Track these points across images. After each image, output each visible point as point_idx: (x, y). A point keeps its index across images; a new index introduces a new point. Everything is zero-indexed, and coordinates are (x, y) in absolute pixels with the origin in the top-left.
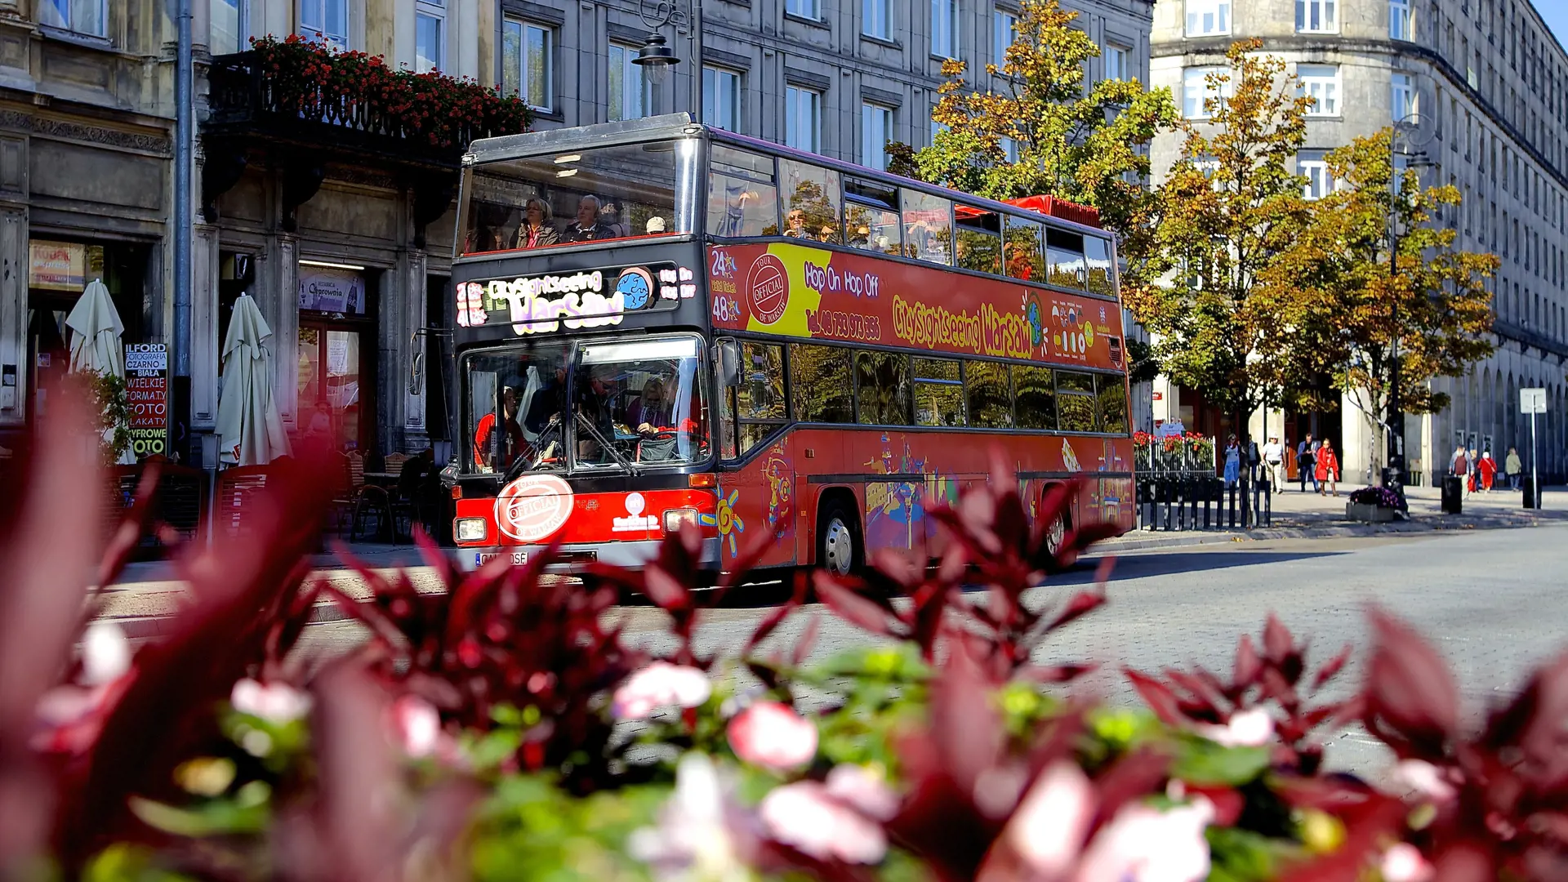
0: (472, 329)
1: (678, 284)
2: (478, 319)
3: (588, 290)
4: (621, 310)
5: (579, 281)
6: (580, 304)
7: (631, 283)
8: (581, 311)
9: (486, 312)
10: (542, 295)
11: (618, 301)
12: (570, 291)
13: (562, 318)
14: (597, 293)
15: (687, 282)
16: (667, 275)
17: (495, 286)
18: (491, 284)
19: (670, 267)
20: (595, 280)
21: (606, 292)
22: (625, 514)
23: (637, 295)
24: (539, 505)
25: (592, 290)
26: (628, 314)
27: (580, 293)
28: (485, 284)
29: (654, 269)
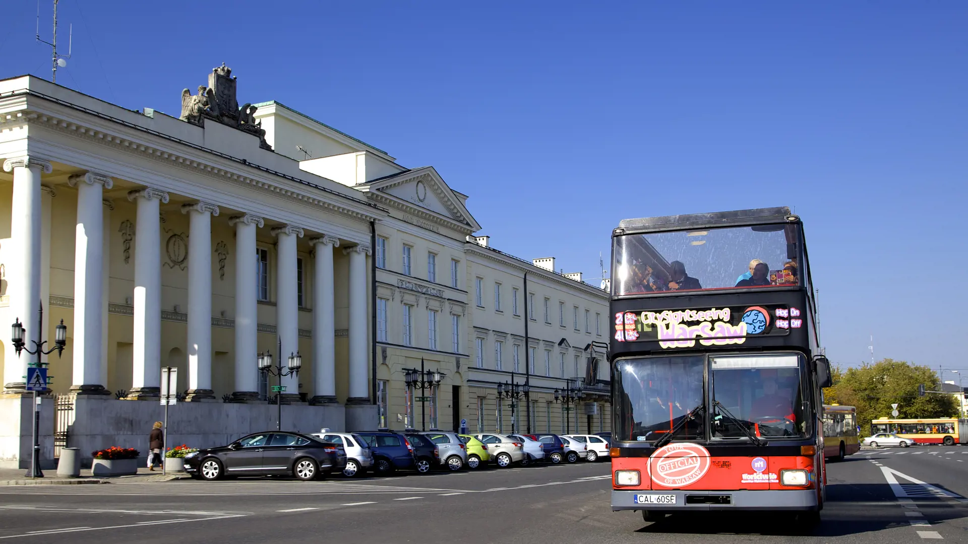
0: (626, 343)
1: (789, 318)
2: (632, 336)
3: (719, 320)
4: (745, 334)
5: (713, 314)
6: (712, 329)
7: (752, 317)
8: (713, 334)
9: (638, 332)
10: (683, 322)
11: (743, 328)
12: (705, 321)
13: (698, 338)
14: (725, 322)
15: (796, 318)
16: (780, 312)
17: (646, 315)
18: (643, 314)
19: (783, 307)
20: (725, 314)
21: (733, 321)
22: (752, 472)
23: (757, 325)
24: (682, 463)
25: (722, 320)
26: (749, 337)
27: (713, 322)
28: (638, 314)
29: (771, 308)
